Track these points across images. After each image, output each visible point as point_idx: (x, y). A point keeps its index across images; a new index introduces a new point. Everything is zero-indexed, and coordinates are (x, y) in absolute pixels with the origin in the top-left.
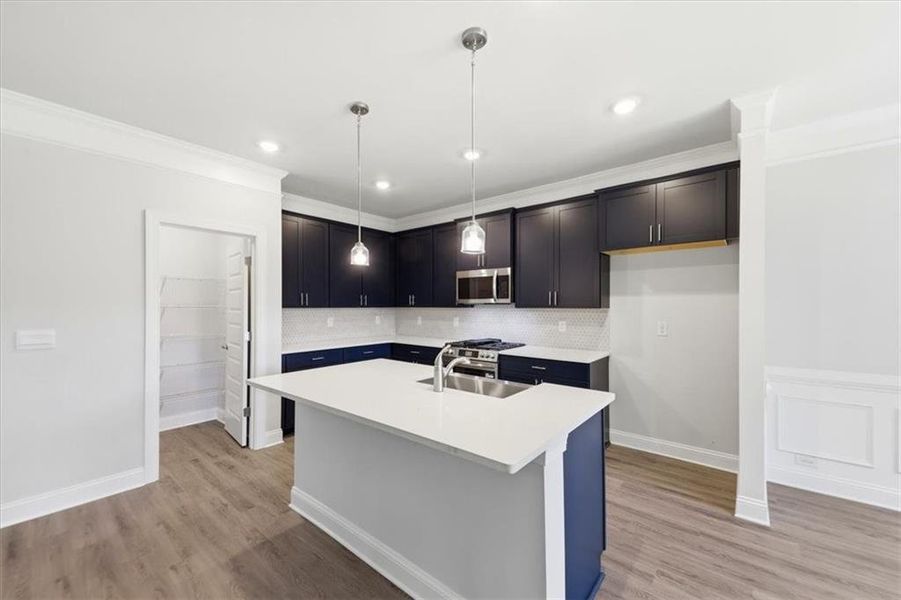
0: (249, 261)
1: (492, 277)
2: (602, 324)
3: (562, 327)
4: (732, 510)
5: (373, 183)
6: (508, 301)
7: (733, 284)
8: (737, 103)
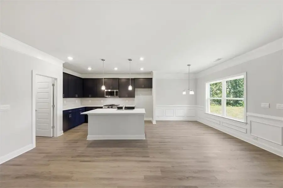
0: (53, 85)
1: (114, 92)
2: (134, 100)
3: (127, 101)
4: (152, 123)
5: (87, 68)
6: (118, 96)
7: (151, 94)
8: (153, 71)
